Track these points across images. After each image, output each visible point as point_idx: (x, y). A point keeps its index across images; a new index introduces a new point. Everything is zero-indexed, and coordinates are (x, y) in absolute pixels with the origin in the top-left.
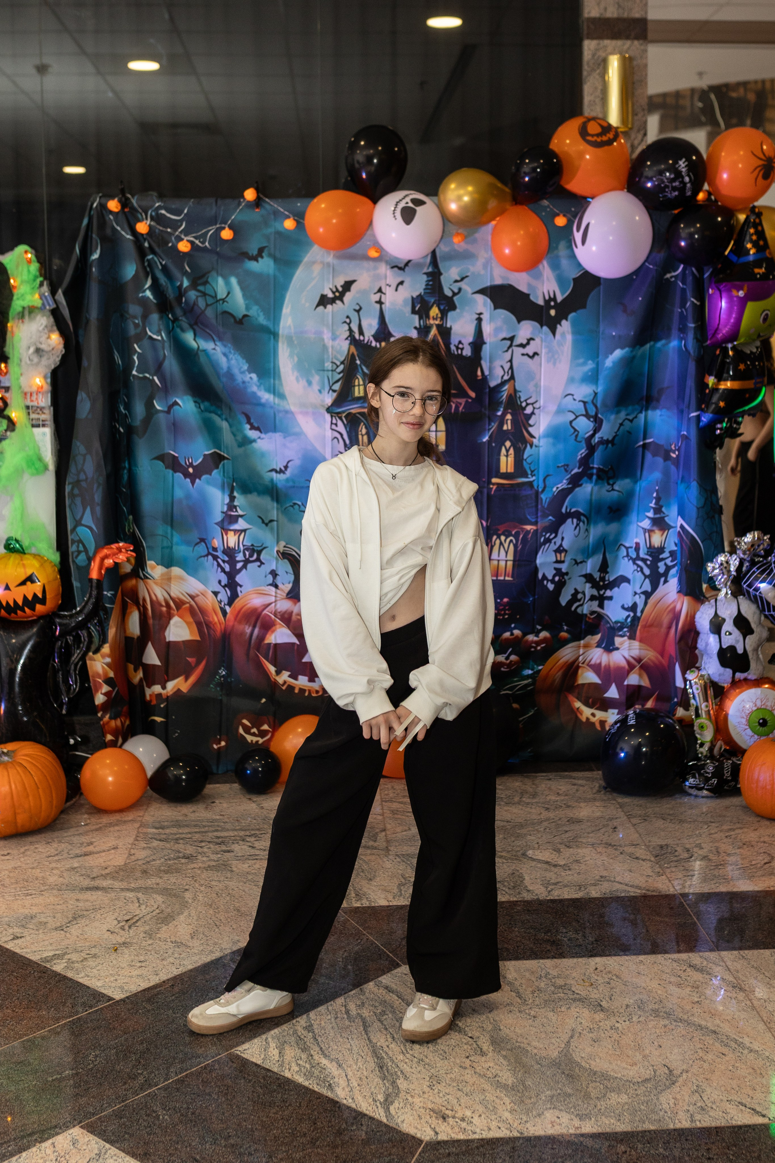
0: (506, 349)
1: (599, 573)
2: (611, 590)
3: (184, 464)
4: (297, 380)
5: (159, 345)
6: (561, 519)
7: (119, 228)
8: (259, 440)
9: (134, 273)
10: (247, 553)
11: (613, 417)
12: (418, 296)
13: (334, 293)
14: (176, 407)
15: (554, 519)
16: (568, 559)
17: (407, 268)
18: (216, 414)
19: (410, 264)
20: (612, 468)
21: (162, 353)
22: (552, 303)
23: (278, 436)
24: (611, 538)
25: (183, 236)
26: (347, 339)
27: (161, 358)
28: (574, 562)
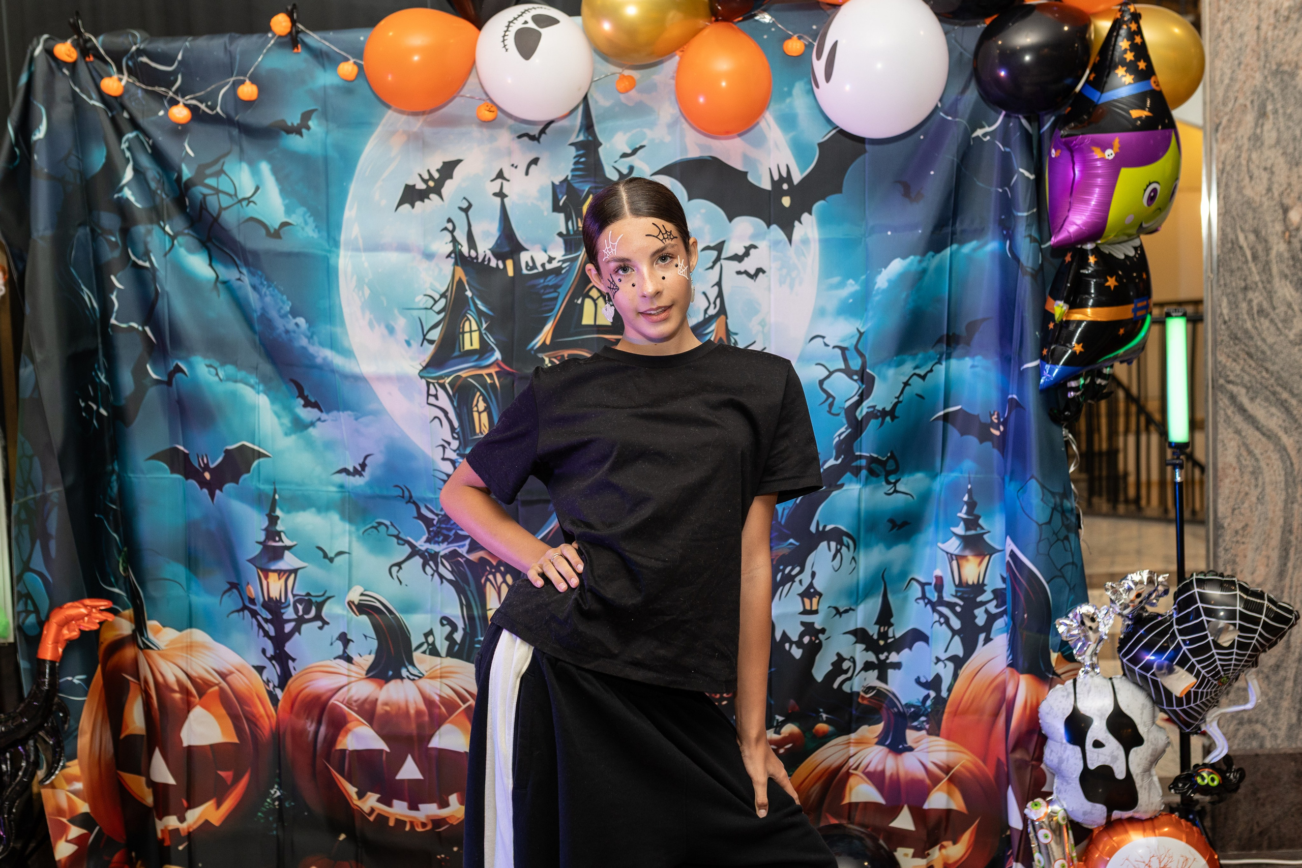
0: (711, 264)
1: (877, 627)
2: (898, 653)
3: (197, 466)
4: (371, 325)
5: (149, 276)
6: (810, 542)
7: (77, 90)
8: (318, 423)
9: (104, 160)
10: (300, 607)
11: (891, 372)
12: (561, 182)
13: (425, 181)
14: (179, 375)
15: (797, 544)
16: (824, 607)
17: (543, 136)
18: (247, 384)
19: (547, 131)
20: (893, 456)
21: (153, 287)
22: (785, 187)
23: (344, 417)
24: (896, 569)
25: (179, 99)
26: (449, 256)
27: (153, 295)
28: (834, 612)
